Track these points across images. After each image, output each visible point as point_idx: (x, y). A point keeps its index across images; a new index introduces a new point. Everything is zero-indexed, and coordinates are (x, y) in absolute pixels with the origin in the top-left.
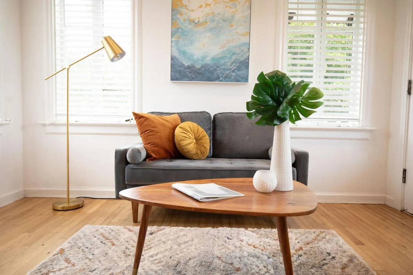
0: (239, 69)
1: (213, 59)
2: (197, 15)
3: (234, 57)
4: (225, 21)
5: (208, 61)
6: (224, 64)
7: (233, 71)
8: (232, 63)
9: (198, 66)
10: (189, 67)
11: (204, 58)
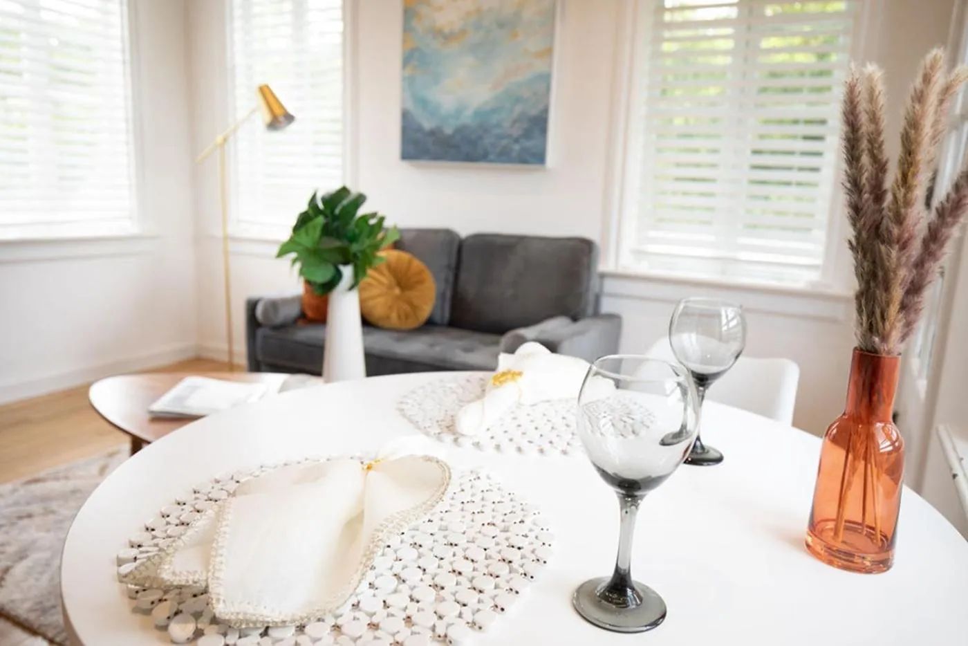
0: (527, 134)
1: (477, 113)
2: (448, 17)
3: (518, 109)
4: (501, 25)
5: (467, 118)
6: (498, 125)
7: (516, 141)
8: (515, 122)
9: (448, 131)
10: (432, 133)
11: (459, 112)
